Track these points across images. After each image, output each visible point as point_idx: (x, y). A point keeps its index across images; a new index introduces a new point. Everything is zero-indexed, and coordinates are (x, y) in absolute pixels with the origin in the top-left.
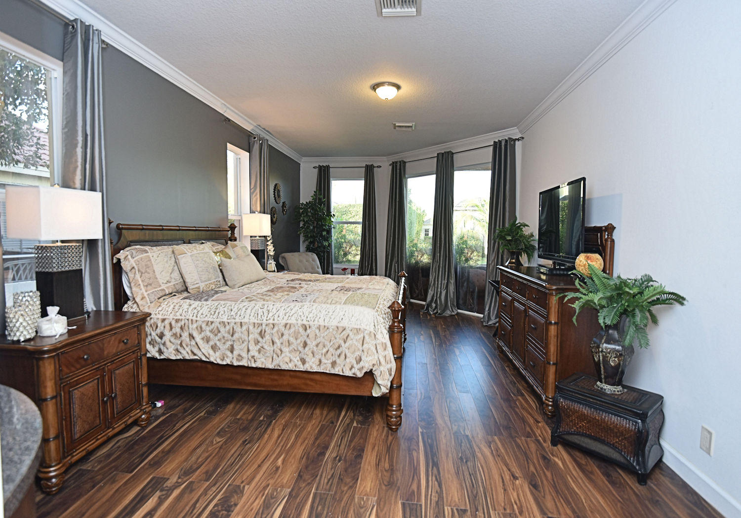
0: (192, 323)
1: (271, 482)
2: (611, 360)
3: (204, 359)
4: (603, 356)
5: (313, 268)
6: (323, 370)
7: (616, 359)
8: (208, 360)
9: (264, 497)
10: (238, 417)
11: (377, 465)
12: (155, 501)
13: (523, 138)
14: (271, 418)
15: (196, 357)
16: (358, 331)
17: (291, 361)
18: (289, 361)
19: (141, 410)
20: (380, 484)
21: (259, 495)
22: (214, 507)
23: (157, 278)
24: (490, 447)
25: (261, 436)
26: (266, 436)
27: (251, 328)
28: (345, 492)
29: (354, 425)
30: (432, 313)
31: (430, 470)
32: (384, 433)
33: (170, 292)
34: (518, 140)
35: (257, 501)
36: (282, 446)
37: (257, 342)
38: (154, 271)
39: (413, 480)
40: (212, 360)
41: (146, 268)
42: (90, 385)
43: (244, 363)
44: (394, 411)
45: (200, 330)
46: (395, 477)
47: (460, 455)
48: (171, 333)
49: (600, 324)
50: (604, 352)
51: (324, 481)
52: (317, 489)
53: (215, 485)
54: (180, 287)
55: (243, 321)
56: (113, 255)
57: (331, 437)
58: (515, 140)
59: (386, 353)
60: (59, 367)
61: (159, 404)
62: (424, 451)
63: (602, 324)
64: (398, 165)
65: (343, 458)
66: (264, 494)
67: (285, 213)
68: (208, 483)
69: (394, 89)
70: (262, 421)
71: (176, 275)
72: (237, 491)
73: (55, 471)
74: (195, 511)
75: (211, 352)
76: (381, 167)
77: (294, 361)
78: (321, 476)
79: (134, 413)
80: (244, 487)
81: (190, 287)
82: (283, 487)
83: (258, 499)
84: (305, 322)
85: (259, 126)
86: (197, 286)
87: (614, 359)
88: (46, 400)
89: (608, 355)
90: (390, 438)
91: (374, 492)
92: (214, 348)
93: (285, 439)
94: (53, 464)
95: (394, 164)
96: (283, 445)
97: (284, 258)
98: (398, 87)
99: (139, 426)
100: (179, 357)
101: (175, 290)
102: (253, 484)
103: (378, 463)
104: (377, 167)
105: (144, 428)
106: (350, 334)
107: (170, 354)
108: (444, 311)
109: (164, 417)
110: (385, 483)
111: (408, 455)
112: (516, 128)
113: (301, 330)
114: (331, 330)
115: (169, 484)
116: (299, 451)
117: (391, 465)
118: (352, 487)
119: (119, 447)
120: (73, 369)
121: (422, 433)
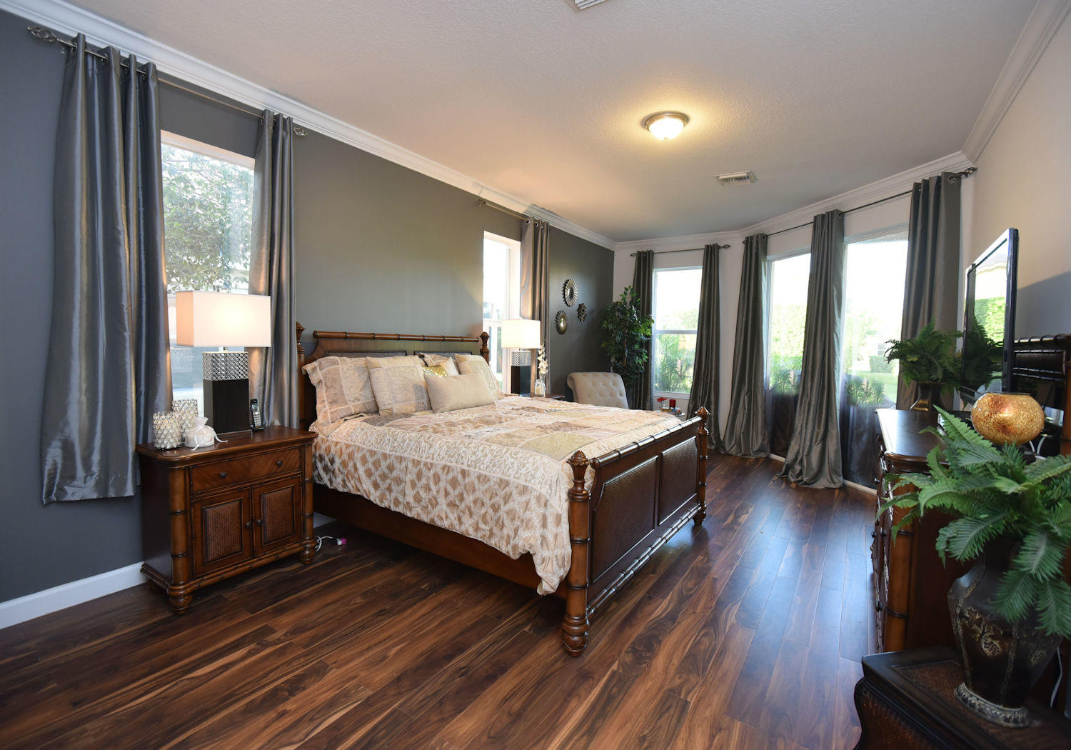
0: (358, 451)
1: (363, 674)
2: (983, 641)
3: (366, 497)
4: (964, 626)
5: (612, 395)
6: (481, 538)
7: (996, 643)
8: (367, 498)
9: (338, 691)
10: (402, 578)
11: (505, 700)
12: (244, 652)
13: (974, 170)
14: (435, 589)
15: (359, 493)
16: (524, 490)
17: (447, 517)
18: (446, 518)
19: (301, 545)
20: (484, 731)
21: (335, 686)
22: (282, 683)
23: (344, 395)
24: (712, 737)
25: (404, 610)
26: (409, 611)
27: (410, 465)
28: (430, 723)
29: (525, 629)
30: (792, 480)
31: (576, 738)
32: (556, 655)
33: (358, 411)
34: (966, 174)
35: (328, 693)
36: (414, 631)
37: (414, 485)
38: (341, 386)
39: (536, 743)
40: (372, 499)
41: (334, 382)
42: (229, 505)
43: (400, 509)
44: (575, 625)
45: (364, 461)
46: (513, 728)
47: (646, 732)
48: (340, 461)
49: (937, 552)
50: (967, 618)
51: (420, 696)
52: (401, 706)
53: (306, 656)
54: (372, 407)
55: (402, 455)
56: (301, 365)
57: (480, 638)
58: (958, 177)
59: (559, 530)
60: (190, 482)
61: (340, 543)
62: (592, 704)
63: (942, 555)
64: (754, 241)
65: (468, 674)
66: (342, 687)
67: (582, 318)
68: (305, 650)
69: (678, 122)
70: (422, 590)
71: (368, 393)
72: (320, 671)
73: (183, 589)
74: (264, 680)
75: (372, 490)
76: (729, 246)
77: (450, 519)
78: (423, 688)
79: (290, 547)
80: (331, 669)
81: (381, 407)
82: (368, 687)
83: (331, 691)
84: (465, 467)
85: (535, 205)
86: (390, 406)
87: (989, 640)
88: (175, 513)
89: (975, 627)
90: (559, 665)
91: (467, 739)
92: (376, 486)
93: (425, 622)
94: (181, 583)
95: (748, 242)
96: (416, 630)
97: (572, 379)
98: (685, 118)
99: (300, 561)
100: (346, 490)
101: (363, 410)
102: (343, 669)
103: (508, 697)
104: (724, 247)
105: (305, 566)
106: (514, 493)
107: (338, 484)
108: (816, 478)
109: (334, 558)
110: (492, 732)
111: (562, 700)
112: (960, 152)
113: (460, 477)
114: (492, 483)
115: (270, 638)
116: (425, 645)
117: (524, 708)
118: (444, 721)
119: (268, 581)
120: (208, 486)
121: (614, 673)
